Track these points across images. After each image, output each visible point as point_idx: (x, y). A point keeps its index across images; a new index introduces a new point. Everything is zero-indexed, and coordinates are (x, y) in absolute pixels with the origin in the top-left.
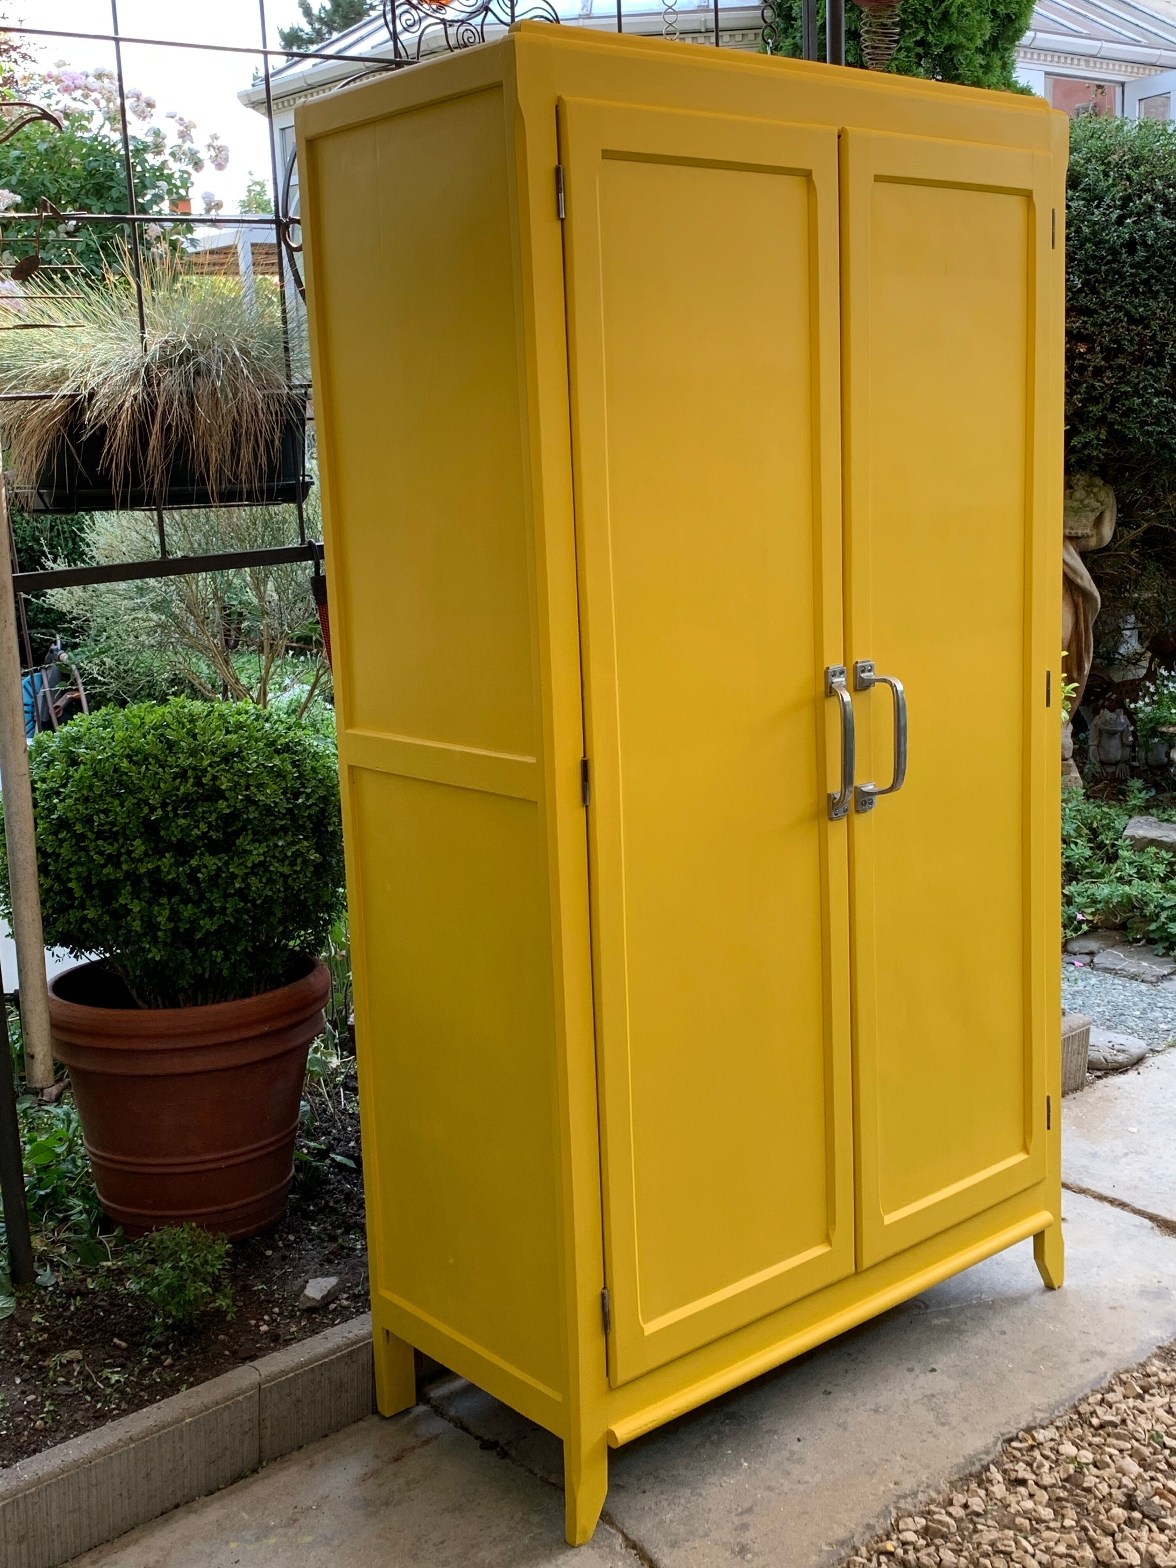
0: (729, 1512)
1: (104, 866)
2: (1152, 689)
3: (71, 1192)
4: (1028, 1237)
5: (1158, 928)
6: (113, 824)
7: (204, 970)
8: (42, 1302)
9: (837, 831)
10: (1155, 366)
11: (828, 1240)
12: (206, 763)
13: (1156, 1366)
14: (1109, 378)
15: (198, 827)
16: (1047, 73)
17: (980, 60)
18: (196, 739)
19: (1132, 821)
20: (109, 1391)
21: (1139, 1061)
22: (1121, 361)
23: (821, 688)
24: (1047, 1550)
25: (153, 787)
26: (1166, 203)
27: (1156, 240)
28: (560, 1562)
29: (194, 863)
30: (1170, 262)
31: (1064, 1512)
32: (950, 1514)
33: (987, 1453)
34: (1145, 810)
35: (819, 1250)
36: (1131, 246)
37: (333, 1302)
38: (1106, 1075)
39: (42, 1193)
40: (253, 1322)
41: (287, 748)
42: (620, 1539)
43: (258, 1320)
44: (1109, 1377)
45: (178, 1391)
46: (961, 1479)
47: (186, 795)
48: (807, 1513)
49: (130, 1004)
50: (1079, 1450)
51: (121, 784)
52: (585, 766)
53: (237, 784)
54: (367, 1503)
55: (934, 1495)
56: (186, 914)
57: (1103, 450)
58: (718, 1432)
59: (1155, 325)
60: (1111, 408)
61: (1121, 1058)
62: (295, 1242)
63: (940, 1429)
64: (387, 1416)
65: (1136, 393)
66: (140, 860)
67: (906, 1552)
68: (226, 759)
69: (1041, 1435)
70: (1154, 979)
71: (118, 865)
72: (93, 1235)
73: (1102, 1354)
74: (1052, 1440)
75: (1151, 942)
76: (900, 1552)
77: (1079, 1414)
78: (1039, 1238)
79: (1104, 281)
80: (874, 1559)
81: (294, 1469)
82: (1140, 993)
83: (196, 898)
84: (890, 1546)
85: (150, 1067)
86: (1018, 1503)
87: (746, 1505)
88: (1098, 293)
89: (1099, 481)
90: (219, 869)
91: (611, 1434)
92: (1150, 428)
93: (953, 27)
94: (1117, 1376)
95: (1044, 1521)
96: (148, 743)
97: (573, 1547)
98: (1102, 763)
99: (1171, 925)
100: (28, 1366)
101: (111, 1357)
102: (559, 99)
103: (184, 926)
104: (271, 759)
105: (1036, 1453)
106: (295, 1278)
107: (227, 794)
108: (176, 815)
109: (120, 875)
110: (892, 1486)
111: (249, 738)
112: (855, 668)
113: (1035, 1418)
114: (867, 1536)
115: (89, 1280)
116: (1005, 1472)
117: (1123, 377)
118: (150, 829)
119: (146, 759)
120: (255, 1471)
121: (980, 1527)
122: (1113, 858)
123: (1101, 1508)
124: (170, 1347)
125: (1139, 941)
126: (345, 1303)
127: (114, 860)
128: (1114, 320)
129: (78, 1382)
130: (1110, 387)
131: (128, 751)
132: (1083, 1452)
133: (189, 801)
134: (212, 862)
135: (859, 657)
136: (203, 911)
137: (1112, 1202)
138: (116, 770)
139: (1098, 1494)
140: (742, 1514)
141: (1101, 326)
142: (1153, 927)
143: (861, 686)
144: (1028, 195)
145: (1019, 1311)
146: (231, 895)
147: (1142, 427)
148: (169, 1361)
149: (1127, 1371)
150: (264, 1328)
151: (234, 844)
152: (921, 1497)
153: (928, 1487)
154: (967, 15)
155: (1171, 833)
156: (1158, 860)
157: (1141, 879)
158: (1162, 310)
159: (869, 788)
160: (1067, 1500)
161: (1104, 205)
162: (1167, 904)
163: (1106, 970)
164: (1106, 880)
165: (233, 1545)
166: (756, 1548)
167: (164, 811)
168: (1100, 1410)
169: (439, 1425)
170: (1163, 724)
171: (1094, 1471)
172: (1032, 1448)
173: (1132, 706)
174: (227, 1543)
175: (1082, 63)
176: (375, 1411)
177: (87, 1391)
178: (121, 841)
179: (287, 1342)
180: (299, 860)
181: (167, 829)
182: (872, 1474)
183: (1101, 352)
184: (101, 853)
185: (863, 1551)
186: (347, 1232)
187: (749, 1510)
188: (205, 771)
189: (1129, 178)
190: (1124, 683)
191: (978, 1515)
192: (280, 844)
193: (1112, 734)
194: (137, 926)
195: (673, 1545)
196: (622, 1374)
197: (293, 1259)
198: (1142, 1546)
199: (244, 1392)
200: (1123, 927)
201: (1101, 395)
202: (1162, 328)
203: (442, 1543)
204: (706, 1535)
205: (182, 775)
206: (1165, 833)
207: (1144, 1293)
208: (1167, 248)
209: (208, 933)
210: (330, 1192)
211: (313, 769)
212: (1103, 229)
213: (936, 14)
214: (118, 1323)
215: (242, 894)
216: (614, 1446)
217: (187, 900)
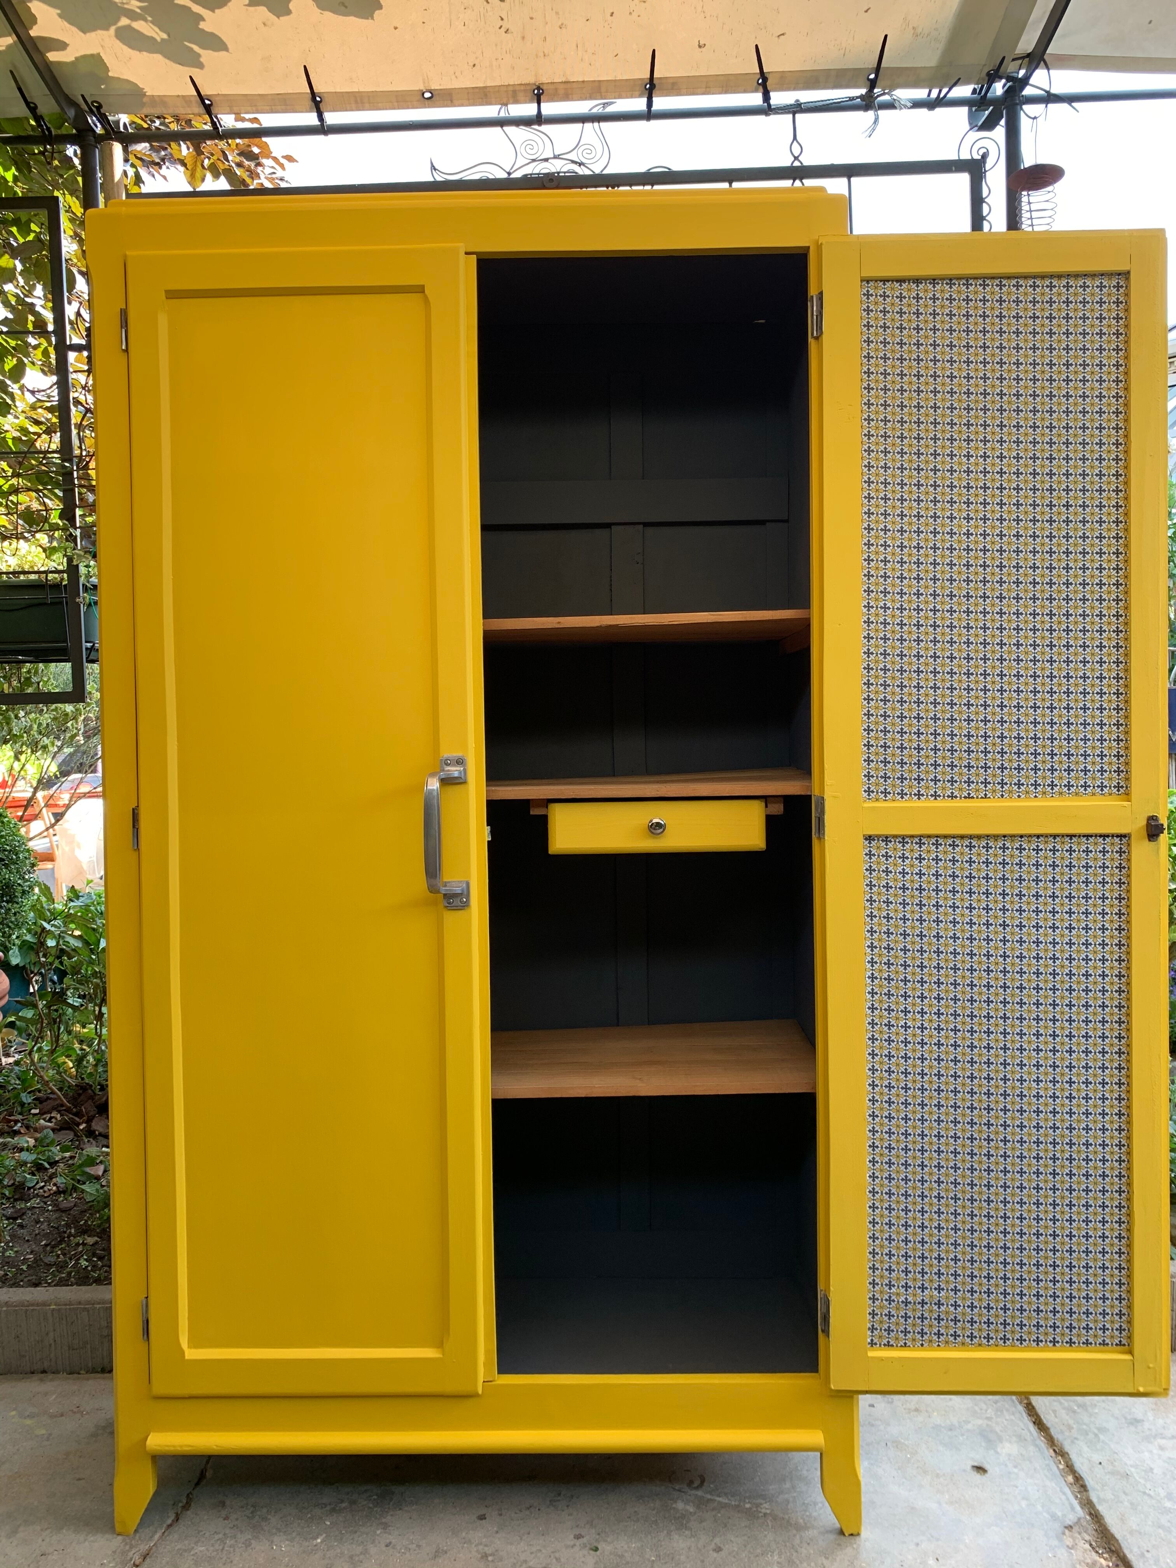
91: (146, 1440)
97: (115, 1533)
102: (125, 256)
165: (14, 1413)
196: (156, 1387)
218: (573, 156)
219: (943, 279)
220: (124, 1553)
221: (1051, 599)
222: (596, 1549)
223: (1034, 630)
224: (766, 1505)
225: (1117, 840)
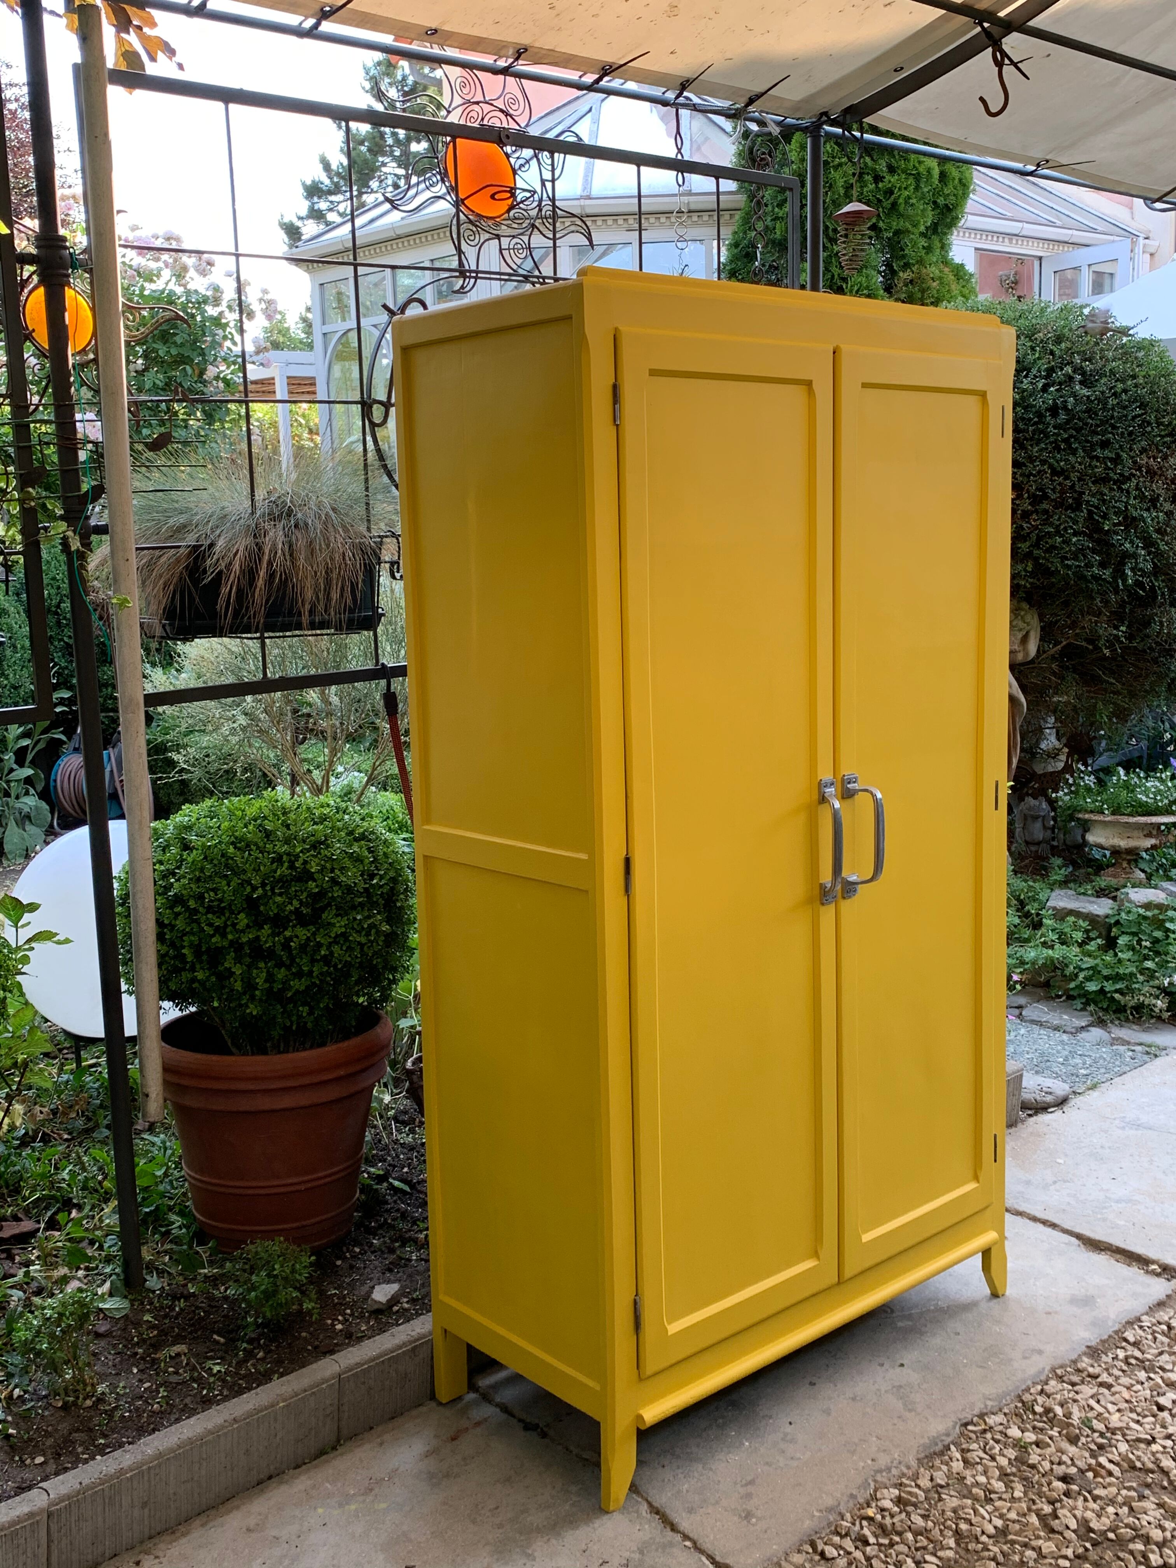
0: (735, 1483)
1: (213, 936)
2: (1071, 781)
3: (170, 1209)
4: (977, 1253)
5: (1077, 987)
6: (221, 901)
7: (292, 1022)
8: (151, 1303)
9: (827, 914)
10: (1073, 511)
11: (816, 1255)
12: (298, 850)
13: (1085, 1362)
14: (1035, 520)
15: (291, 904)
16: (976, 249)
17: (923, 242)
18: (289, 829)
19: (1054, 894)
20: (212, 1380)
21: (1062, 1102)
22: (1045, 506)
23: (816, 797)
24: (1001, 1516)
25: (254, 870)
26: (1083, 374)
27: (1075, 405)
28: (596, 1525)
29: (288, 933)
30: (1086, 424)
31: (1013, 1485)
32: (918, 1486)
33: (948, 1435)
34: (1064, 884)
35: (809, 1264)
36: (1054, 410)
37: (395, 1305)
38: (1036, 1114)
39: (147, 1210)
40: (329, 1322)
41: (363, 837)
42: (644, 1507)
43: (333, 1320)
44: (1046, 1372)
45: (271, 1380)
46: (927, 1457)
47: (282, 876)
48: (800, 1484)
49: (224, 1051)
50: (1023, 1432)
51: (227, 866)
52: (628, 862)
53: (323, 868)
54: (431, 1476)
55: (905, 1470)
56: (280, 976)
57: (1031, 580)
58: (723, 1417)
59: (1074, 476)
60: (1037, 545)
61: (1049, 1099)
62: (360, 1253)
63: (908, 1415)
64: (444, 1402)
65: (1058, 533)
66: (243, 931)
67: (883, 1517)
68: (314, 847)
69: (991, 1420)
70: (1073, 1030)
71: (224, 935)
72: (191, 1247)
73: (1040, 1352)
74: (1001, 1424)
75: (1070, 998)
76: (879, 1517)
77: (1023, 1402)
78: (986, 1253)
79: (1032, 439)
80: (857, 1523)
81: (367, 1446)
82: (1062, 1042)
83: (288, 962)
84: (870, 1512)
85: (244, 1104)
86: (974, 1476)
87: (749, 1478)
88: (1026, 449)
89: (1025, 605)
90: (308, 938)
91: (640, 1418)
92: (1069, 563)
93: (900, 215)
94: (1053, 1370)
95: (996, 1493)
96: (250, 832)
97: (607, 1513)
98: (1027, 843)
99: (1088, 984)
100: (143, 1358)
101: (212, 1351)
102: (616, 329)
103: (277, 986)
104: (350, 846)
105: (989, 1436)
106: (362, 1285)
107: (316, 876)
108: (273, 893)
109: (226, 944)
110: (869, 1462)
111: (333, 828)
112: (843, 780)
113: (986, 1406)
114: (851, 1504)
115: (190, 1285)
116: (963, 1451)
117: (1047, 519)
118: (252, 905)
119: (248, 846)
120: (334, 1448)
121: (944, 1496)
122: (1037, 925)
123: (1043, 1480)
124: (262, 1342)
125: (1059, 997)
126: (406, 1306)
127: (221, 931)
128: (1039, 472)
129: (185, 1372)
130: (1036, 527)
131: (233, 839)
132: (1027, 1434)
133: (284, 882)
134: (303, 933)
135: (846, 771)
136: (293, 974)
137: (1044, 1222)
138: (223, 855)
139: (1041, 1470)
140: (746, 1485)
141: (1028, 476)
142: (1072, 985)
143: (847, 794)
144: (983, 395)
145: (969, 1316)
146: (317, 961)
147: (1062, 562)
148: (261, 1355)
149: (1061, 1367)
150: (339, 1327)
151: (321, 917)
152: (894, 1471)
153: (900, 1463)
154: (912, 205)
155: (1087, 905)
156: (1076, 928)
157: (1062, 944)
158: (1080, 464)
159: (853, 878)
160: (1014, 1475)
161: (1031, 375)
162: (1084, 966)
163: (1033, 1022)
164: (1032, 944)
165: (320, 1511)
166: (759, 1513)
167: (264, 890)
168: (1040, 1399)
169: (488, 1411)
170: (1080, 811)
171: (1038, 1451)
172: (984, 1431)
173: (1054, 795)
174: (315, 1508)
175: (1006, 240)
176: (433, 1397)
177: (194, 1380)
178: (227, 915)
179: (360, 1339)
180: (373, 931)
181: (266, 905)
182: (853, 1452)
183: (1029, 498)
184: (210, 925)
185: (848, 1516)
186: (403, 1245)
187: (751, 1483)
188: (297, 857)
189: (1052, 353)
190: (1045, 775)
191: (942, 1487)
192: (359, 917)
193: (1035, 818)
194: (238, 986)
195: (691, 1511)
196: (650, 1367)
197: (359, 1269)
198: (1078, 1513)
199: (327, 1381)
200: (1047, 985)
201: (1028, 534)
202: (1080, 479)
203: (497, 1508)
204: (717, 1503)
205: (279, 859)
206: (1082, 905)
207: (1074, 1301)
208: (1085, 412)
209: (297, 991)
210: (387, 1211)
211: (385, 853)
212: (1031, 396)
213: (887, 204)
214: (215, 1323)
215: (326, 960)
216: (643, 1428)
217: (280, 965)
218: (500, 104)
222: (902, 1365)
224: (942, 1303)
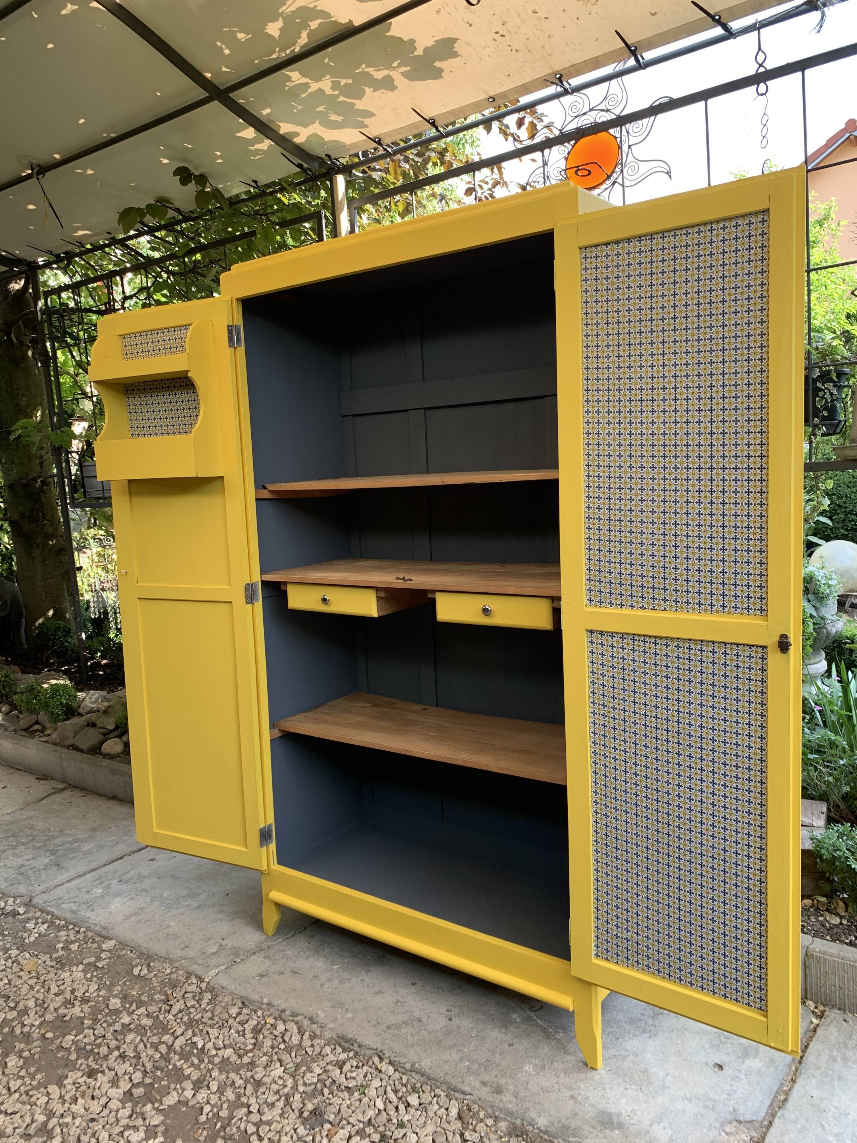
0: (293, 967)
33: (360, 1046)
46: (336, 1041)
48: (294, 990)
52: (252, 586)
55: (318, 1032)
58: (359, 954)
69: (387, 1069)
91: (269, 894)
110: (323, 1015)
113: (404, 1064)
140: (292, 971)
153: (324, 1029)
166: (264, 979)
172: (373, 1066)
187: (295, 973)
195: (266, 957)
204: (274, 964)
207: (606, 1114)
218: (602, 107)
219: (634, 238)
220: (261, 943)
221: (712, 468)
222: (450, 1019)
223: (699, 491)
224: (561, 1035)
225: (760, 649)
